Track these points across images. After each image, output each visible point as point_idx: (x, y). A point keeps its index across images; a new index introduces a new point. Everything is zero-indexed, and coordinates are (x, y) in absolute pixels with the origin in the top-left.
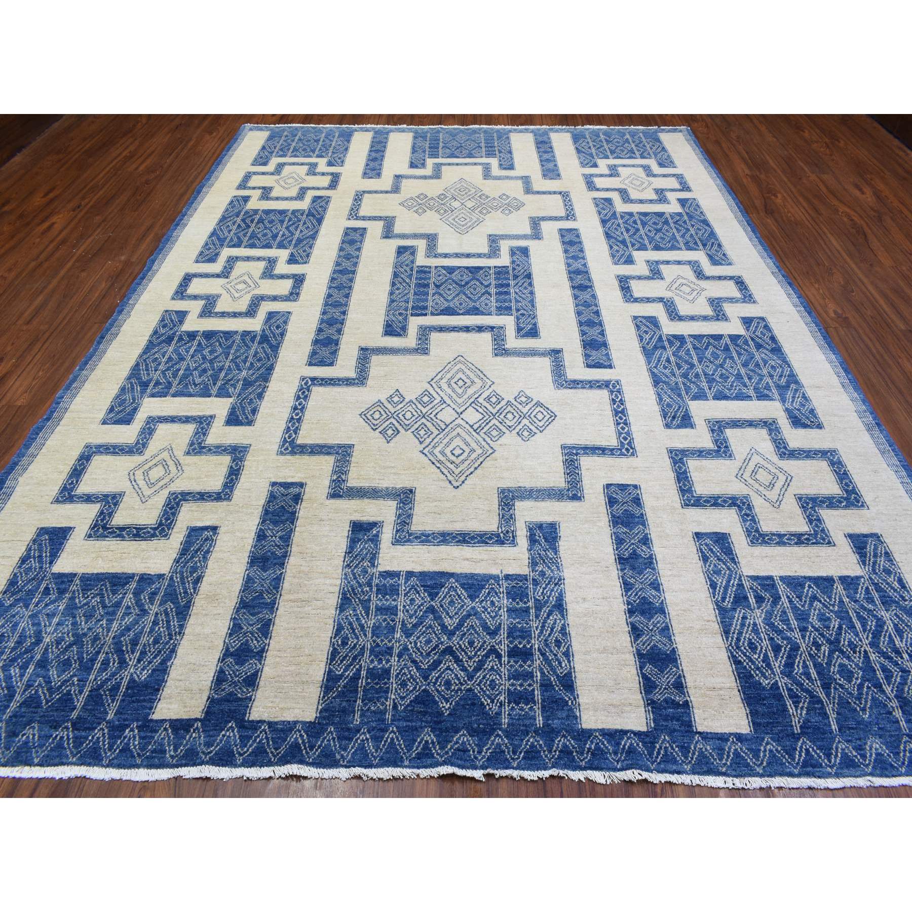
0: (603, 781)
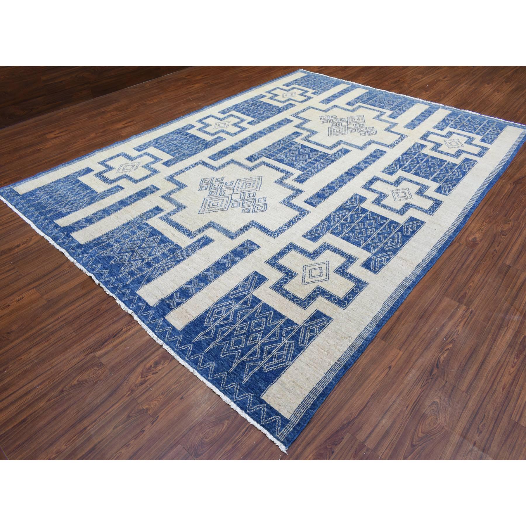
0: (122, 308)
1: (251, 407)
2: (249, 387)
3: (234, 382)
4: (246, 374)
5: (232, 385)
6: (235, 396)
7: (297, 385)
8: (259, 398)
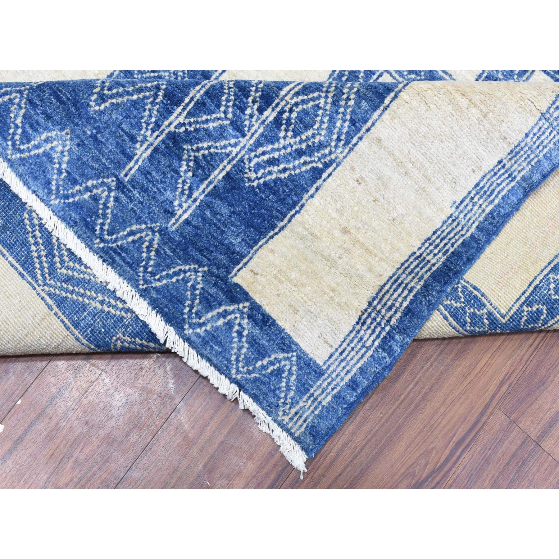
1: (199, 315)
2: (194, 244)
3: (139, 220)
4: (182, 193)
5: (132, 233)
6: (145, 272)
7: (356, 242)
8: (225, 280)
